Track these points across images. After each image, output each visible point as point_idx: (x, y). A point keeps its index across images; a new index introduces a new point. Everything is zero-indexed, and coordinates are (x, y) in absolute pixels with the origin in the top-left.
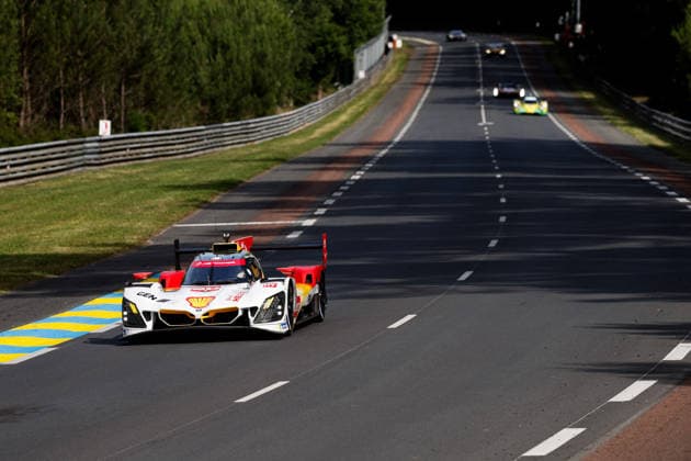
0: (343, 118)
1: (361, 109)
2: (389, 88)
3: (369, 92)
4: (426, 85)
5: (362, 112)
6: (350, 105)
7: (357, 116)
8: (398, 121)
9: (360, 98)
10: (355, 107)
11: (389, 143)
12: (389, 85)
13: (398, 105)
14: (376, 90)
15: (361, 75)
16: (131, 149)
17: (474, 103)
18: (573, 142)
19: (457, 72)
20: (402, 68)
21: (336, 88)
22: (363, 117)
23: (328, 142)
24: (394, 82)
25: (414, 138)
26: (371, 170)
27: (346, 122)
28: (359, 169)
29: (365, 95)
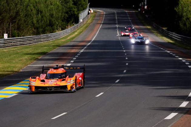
0: (76, 33)
1: (81, 31)
3: (83, 26)
4: (101, 24)
5: (82, 32)
6: (78, 29)
8: (93, 34)
9: (81, 27)
10: (79, 30)
11: (91, 41)
12: (90, 23)
13: (92, 30)
14: (86, 25)
15: (81, 20)
16: (13, 42)
17: (115, 29)
19: (110, 20)
20: (93, 19)
22: (82, 33)
23: (72, 41)
24: (91, 23)
25: (98, 39)
26: (86, 49)
27: (77, 35)
28: (82, 49)
29: (82, 27)
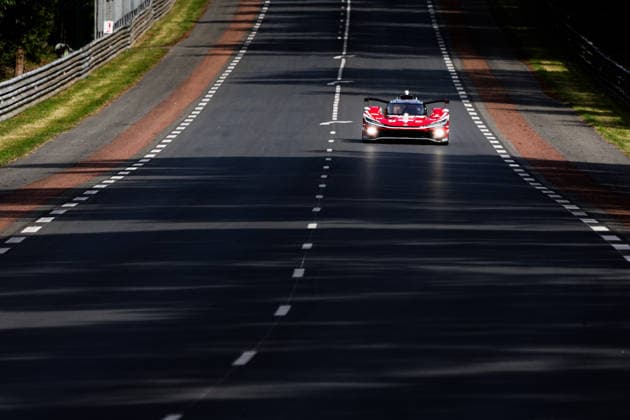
0: (60, 112)
1: (98, 96)
2: (165, 52)
3: (121, 61)
4: (238, 47)
5: (98, 103)
6: (80, 87)
7: (85, 110)
8: (167, 116)
9: (103, 74)
10: (87, 91)
11: (137, 161)
12: (165, 47)
13: (175, 87)
14: (137, 58)
15: (107, 27)
17: (324, 84)
18: (498, 158)
19: (305, 22)
20: (195, 16)
21: (60, 53)
22: (98, 110)
23: (16, 160)
24: (174, 42)
25: (188, 152)
26: (70, 215)
27: (60, 121)
28: (46, 214)
29: (113, 68)
